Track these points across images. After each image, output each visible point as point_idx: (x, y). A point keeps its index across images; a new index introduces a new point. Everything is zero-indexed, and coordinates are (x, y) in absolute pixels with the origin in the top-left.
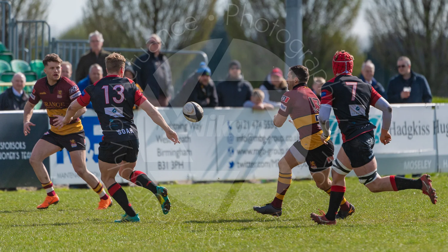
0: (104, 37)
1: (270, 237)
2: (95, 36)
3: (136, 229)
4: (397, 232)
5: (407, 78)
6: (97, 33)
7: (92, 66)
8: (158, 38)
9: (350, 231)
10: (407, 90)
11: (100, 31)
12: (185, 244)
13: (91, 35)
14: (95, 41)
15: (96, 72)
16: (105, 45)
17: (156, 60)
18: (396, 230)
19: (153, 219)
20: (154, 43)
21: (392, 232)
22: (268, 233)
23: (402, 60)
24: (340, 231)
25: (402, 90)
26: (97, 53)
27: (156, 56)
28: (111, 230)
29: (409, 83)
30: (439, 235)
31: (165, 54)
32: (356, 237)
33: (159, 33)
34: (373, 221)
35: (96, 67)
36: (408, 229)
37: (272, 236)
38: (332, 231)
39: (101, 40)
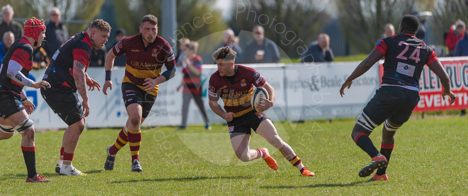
0: (14, 10)
1: (151, 173)
2: (6, 10)
3: (42, 167)
4: (254, 169)
5: (260, 43)
6: (8, 7)
7: (6, 34)
8: (58, 11)
9: (216, 168)
10: (260, 53)
11: (11, 5)
12: (82, 179)
13: (4, 8)
14: (7, 13)
15: (9, 38)
16: (15, 16)
17: (56, 28)
18: (254, 168)
19: (55, 158)
20: (54, 15)
21: (250, 169)
22: (149, 170)
23: (257, 29)
24: (208, 169)
25: (255, 53)
26: (8, 23)
27: (57, 24)
28: (21, 168)
29: (262, 48)
30: (289, 172)
31: (64, 23)
32: (221, 173)
33: (59, 6)
34: (235, 161)
35: (9, 35)
36: (264, 166)
37: (153, 172)
38: (201, 169)
39: (11, 12)
